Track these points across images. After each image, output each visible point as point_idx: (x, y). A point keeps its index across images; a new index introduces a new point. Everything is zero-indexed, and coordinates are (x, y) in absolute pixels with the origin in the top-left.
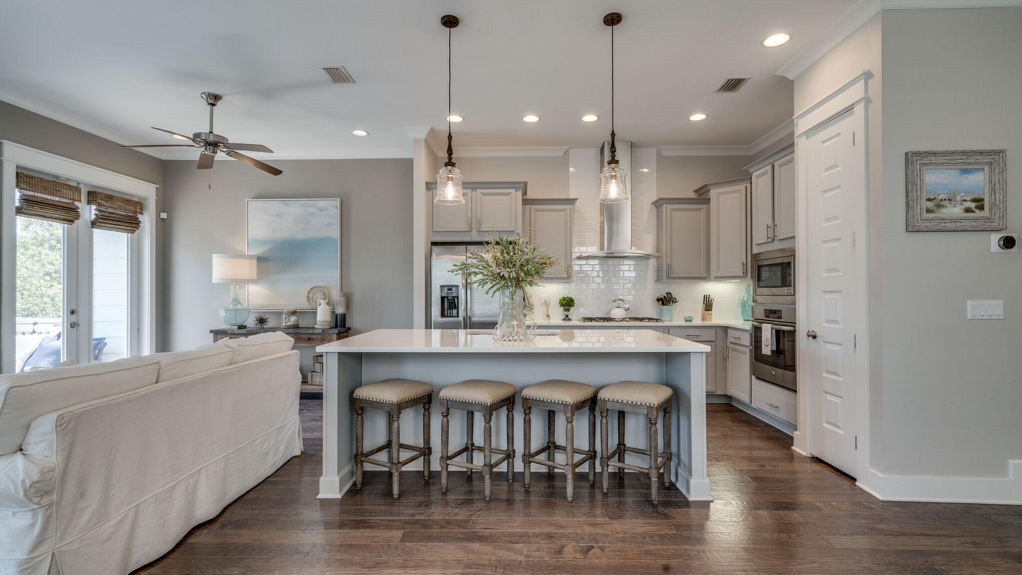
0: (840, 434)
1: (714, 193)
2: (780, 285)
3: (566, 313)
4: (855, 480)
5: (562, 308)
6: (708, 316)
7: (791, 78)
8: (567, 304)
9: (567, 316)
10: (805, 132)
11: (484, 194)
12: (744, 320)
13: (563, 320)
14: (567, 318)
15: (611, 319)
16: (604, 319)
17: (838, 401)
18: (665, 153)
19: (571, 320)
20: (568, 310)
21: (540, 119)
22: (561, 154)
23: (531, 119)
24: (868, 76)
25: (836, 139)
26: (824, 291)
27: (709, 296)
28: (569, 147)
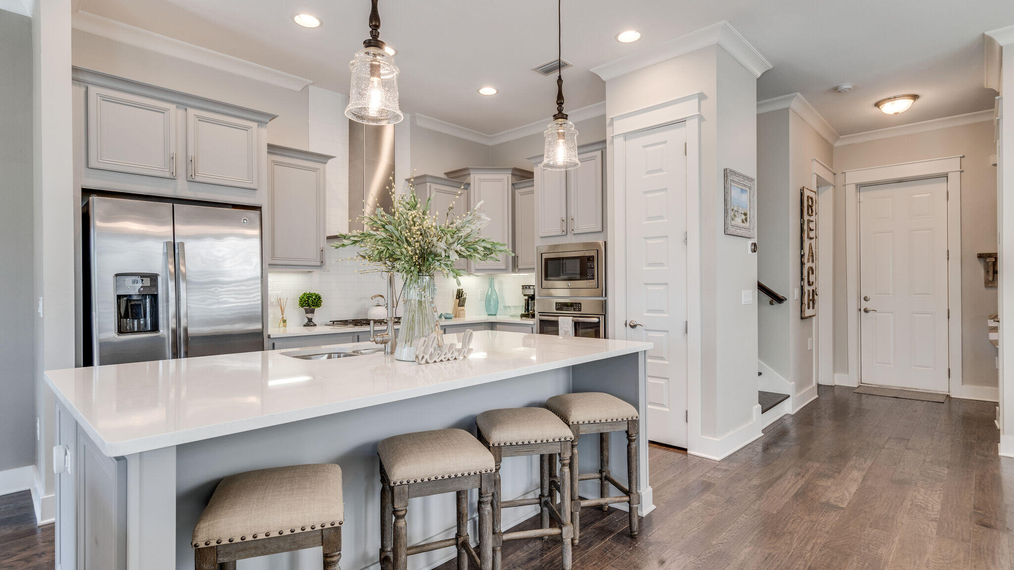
0: (666, 411)
1: (475, 178)
2: (579, 278)
3: (310, 316)
4: (686, 450)
5: (303, 310)
6: (462, 312)
7: (604, 79)
8: (310, 302)
9: (310, 320)
10: (624, 134)
11: (201, 119)
12: (488, 315)
13: (304, 326)
14: (310, 323)
15: (367, 322)
16: (356, 322)
17: (663, 383)
18: (420, 123)
19: (315, 325)
20: (312, 312)
21: (322, 23)
22: (298, 88)
23: (307, 20)
24: (701, 97)
25: (661, 146)
26: (645, 284)
27: (462, 290)
28: (311, 82)
